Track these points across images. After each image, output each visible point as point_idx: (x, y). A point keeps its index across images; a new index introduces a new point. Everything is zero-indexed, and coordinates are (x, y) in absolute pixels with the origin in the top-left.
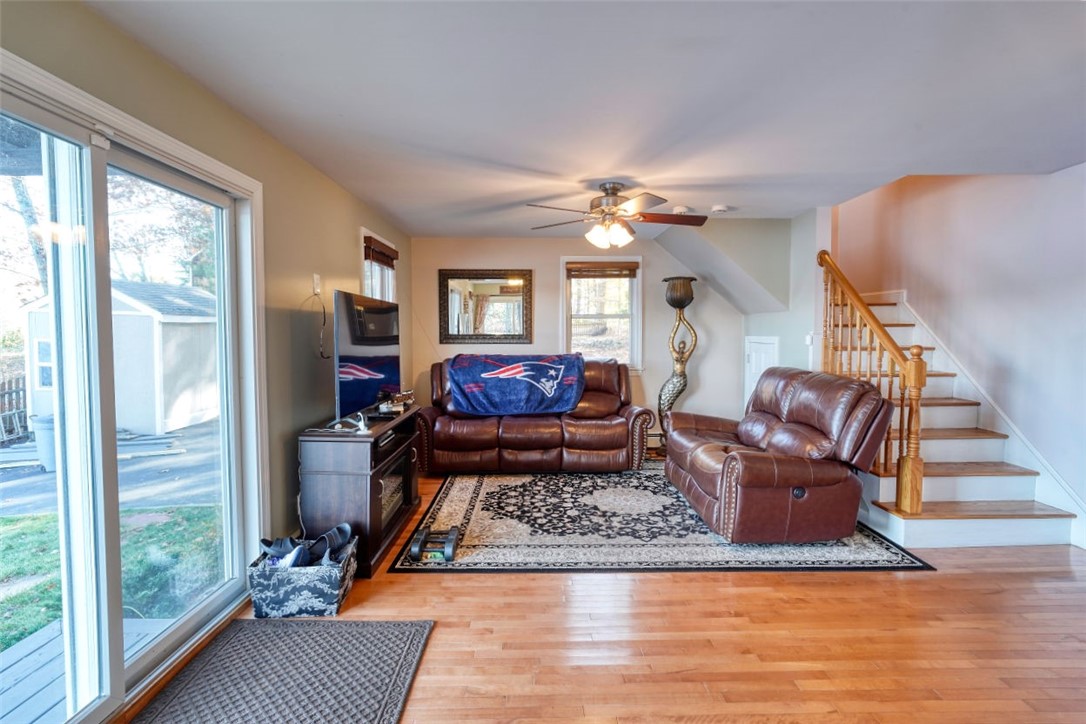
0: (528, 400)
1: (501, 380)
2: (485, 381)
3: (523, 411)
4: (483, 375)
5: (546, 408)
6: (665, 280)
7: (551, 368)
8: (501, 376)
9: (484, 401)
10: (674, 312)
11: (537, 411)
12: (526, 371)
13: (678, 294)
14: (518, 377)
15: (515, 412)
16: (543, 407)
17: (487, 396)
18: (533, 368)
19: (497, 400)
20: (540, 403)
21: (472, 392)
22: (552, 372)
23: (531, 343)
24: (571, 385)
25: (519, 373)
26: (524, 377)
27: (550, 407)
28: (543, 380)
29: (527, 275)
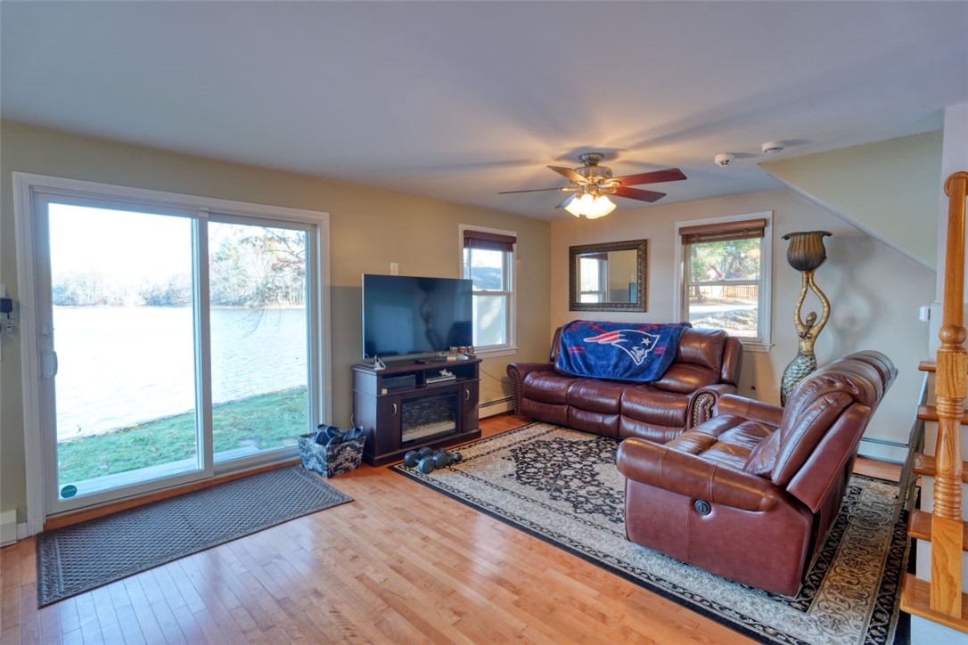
0: (616, 366)
1: (598, 345)
2: (586, 345)
3: (610, 377)
4: (585, 340)
5: (631, 376)
6: (786, 238)
7: (646, 337)
8: (600, 342)
9: (581, 363)
11: (622, 378)
12: (620, 338)
14: (613, 343)
15: (604, 376)
16: (627, 374)
17: (584, 358)
18: (628, 336)
19: (593, 363)
20: (626, 370)
21: (574, 354)
22: (646, 341)
23: (645, 311)
24: (660, 355)
25: (613, 340)
26: (618, 343)
27: (636, 375)
28: (635, 348)
29: (641, 247)
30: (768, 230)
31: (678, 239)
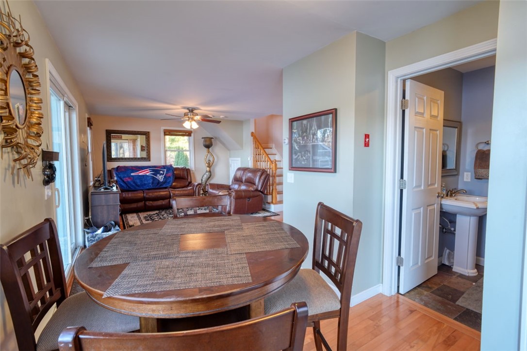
0: (153, 183)
1: (140, 176)
2: (133, 176)
3: (151, 187)
4: (132, 174)
5: (160, 186)
6: (203, 138)
7: (161, 171)
8: (140, 174)
9: (134, 184)
10: (206, 150)
11: (157, 187)
12: (150, 172)
13: (207, 143)
14: (147, 174)
15: (148, 188)
16: (159, 185)
17: (134, 182)
18: (153, 171)
19: (139, 184)
20: (158, 184)
21: (127, 181)
22: (162, 172)
23: (150, 161)
24: (170, 177)
25: (148, 173)
26: (150, 174)
27: (162, 185)
28: (158, 175)
29: (147, 134)
30: (192, 134)
31: (162, 134)
